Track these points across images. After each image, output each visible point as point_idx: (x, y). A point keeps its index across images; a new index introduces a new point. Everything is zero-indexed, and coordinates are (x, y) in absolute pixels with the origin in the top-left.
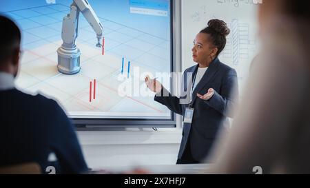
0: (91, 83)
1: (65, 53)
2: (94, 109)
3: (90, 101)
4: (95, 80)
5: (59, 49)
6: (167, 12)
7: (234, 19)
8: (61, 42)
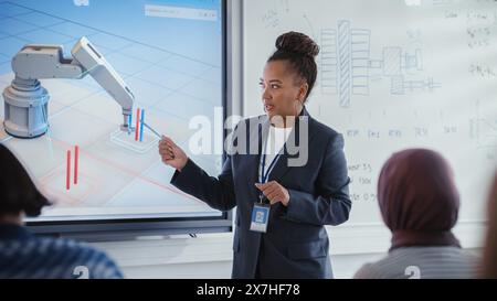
0: (69, 153)
1: (17, 96)
2: (74, 203)
3: (68, 188)
4: (76, 148)
5: (7, 90)
6: (215, 12)
7: (343, 21)
8: (11, 76)
